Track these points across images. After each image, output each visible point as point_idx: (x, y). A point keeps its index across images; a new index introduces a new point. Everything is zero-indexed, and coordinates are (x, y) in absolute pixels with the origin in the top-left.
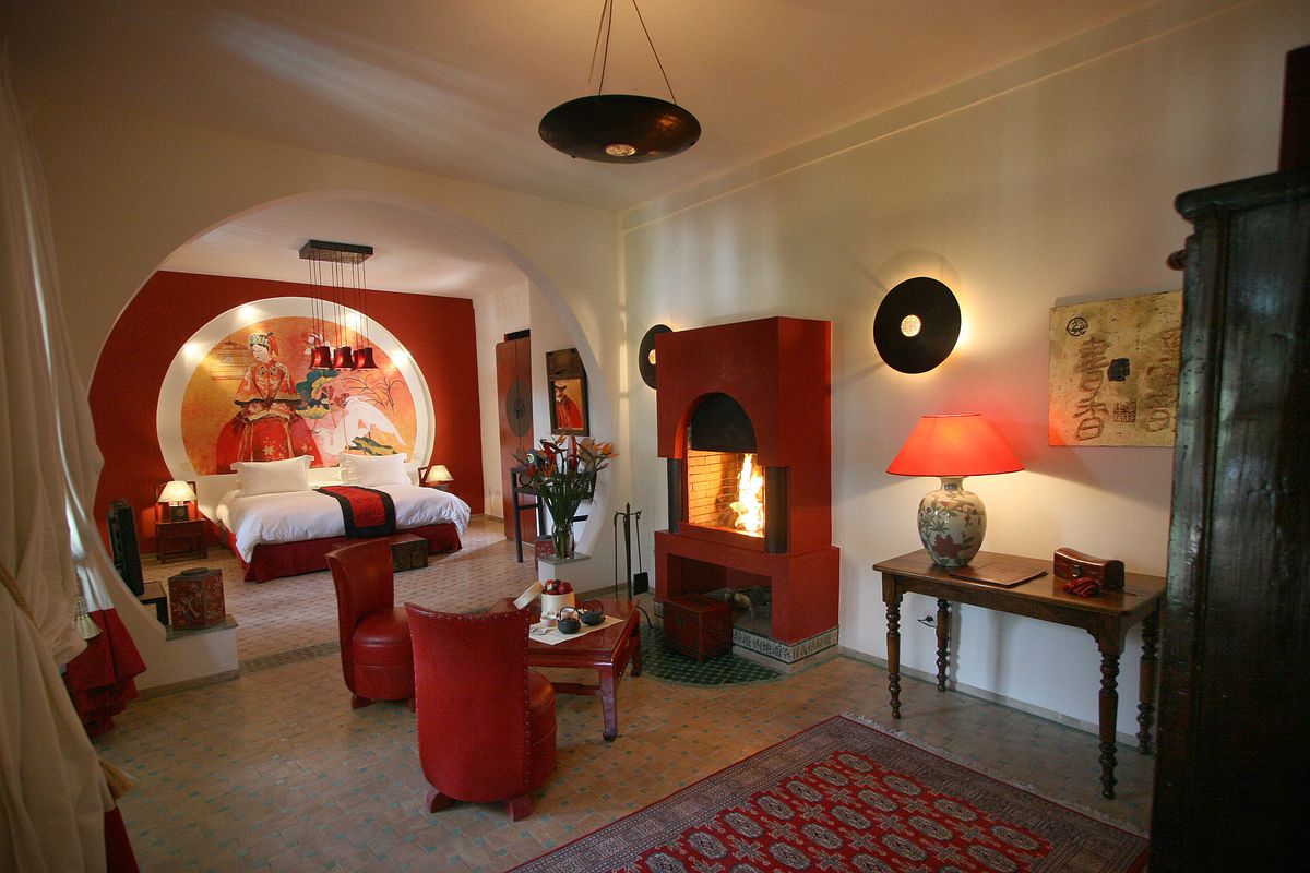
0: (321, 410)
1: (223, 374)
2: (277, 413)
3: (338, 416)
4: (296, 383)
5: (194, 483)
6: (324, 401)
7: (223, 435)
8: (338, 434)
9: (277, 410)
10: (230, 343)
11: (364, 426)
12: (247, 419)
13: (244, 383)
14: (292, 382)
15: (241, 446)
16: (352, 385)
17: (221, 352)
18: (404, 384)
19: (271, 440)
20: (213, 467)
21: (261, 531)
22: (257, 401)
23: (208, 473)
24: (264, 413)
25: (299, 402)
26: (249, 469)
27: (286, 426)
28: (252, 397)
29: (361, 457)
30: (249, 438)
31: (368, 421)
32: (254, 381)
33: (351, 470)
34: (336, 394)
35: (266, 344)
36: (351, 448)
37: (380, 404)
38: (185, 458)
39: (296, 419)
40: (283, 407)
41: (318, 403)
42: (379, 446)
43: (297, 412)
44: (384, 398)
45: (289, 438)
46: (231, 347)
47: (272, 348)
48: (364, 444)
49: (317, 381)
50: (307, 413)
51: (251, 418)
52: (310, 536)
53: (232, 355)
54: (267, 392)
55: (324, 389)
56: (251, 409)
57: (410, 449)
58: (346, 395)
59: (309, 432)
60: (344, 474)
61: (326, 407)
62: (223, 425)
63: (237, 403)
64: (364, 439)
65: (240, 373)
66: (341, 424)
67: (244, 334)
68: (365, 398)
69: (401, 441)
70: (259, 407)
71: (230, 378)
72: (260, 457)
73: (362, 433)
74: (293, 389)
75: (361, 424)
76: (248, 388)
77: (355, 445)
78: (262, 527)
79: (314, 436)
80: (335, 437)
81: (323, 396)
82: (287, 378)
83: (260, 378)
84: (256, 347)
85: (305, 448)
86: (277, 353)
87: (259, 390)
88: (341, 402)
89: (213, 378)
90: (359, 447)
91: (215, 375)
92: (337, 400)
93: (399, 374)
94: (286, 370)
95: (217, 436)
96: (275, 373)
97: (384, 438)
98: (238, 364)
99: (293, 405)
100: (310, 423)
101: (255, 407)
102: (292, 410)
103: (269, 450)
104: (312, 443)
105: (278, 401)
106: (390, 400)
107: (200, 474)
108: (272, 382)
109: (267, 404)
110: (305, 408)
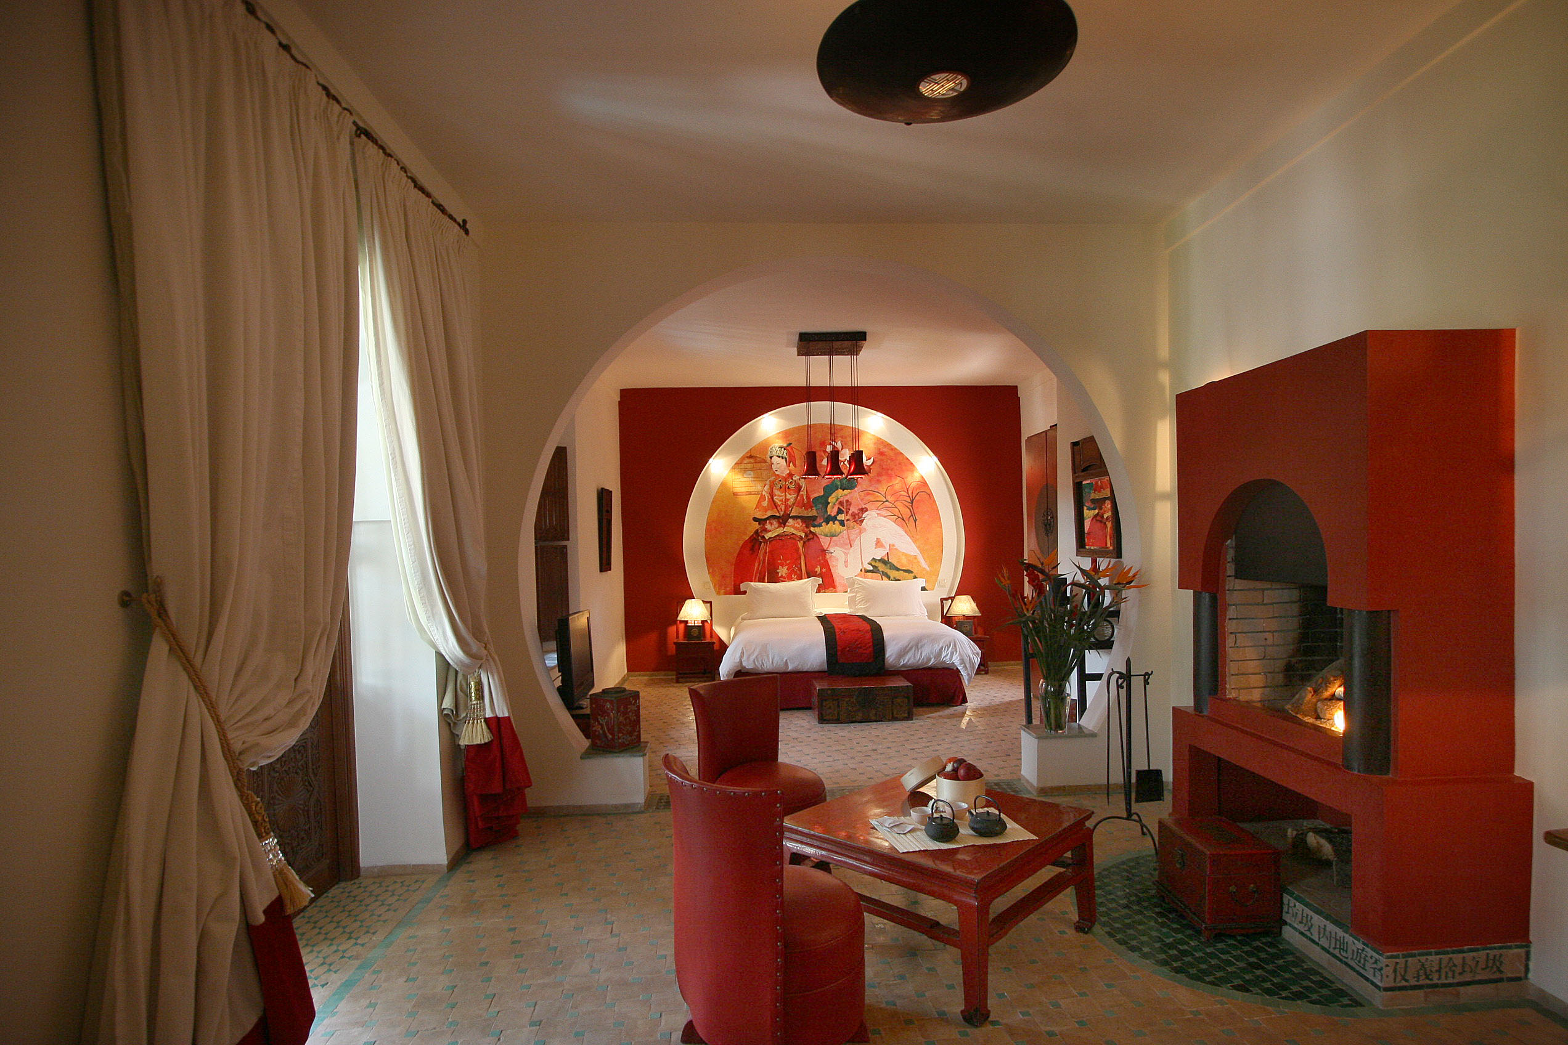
0: (835, 527)
1: (743, 490)
2: (792, 531)
3: (853, 533)
4: (813, 496)
5: (710, 603)
6: (841, 517)
7: (740, 553)
8: (854, 553)
9: (793, 527)
10: (751, 457)
11: (882, 546)
12: (763, 537)
13: (762, 498)
14: (808, 497)
15: (756, 565)
16: (871, 498)
17: (742, 466)
18: (930, 495)
19: (785, 559)
20: (730, 588)
21: (741, 657)
22: (773, 517)
23: (726, 594)
24: (780, 531)
25: (814, 518)
26: (756, 590)
27: (800, 544)
28: (769, 513)
29: (875, 582)
30: (764, 557)
31: (887, 541)
32: (772, 495)
33: (859, 596)
34: (853, 509)
35: (785, 455)
36: (867, 571)
37: (901, 520)
38: (707, 577)
39: (811, 537)
40: (799, 524)
41: (834, 519)
42: (898, 569)
43: (812, 529)
44: (906, 512)
45: (803, 558)
46: (752, 460)
47: (790, 459)
48: (881, 566)
49: (834, 495)
50: (821, 530)
51: (767, 536)
52: (790, 668)
53: (752, 469)
54: (783, 508)
55: (841, 503)
56: (768, 526)
57: (933, 575)
58: (863, 510)
59: (824, 552)
60: (852, 601)
61: (842, 523)
62: (741, 543)
63: (755, 519)
64: (882, 561)
65: (758, 487)
66: (857, 542)
67: (764, 446)
68: (884, 513)
69: (924, 564)
70: (775, 522)
71: (750, 493)
72: (774, 578)
73: (880, 554)
74: (808, 505)
75: (879, 543)
76: (765, 504)
77: (871, 568)
78: (743, 653)
79: (828, 556)
80: (850, 558)
81: (840, 511)
82: (803, 493)
83: (777, 492)
84: (775, 459)
85: (818, 569)
86: (795, 465)
87: (776, 506)
88: (858, 518)
89: (735, 494)
90: (875, 570)
91: (736, 490)
92: (854, 515)
93: (924, 483)
94: (803, 483)
95: (736, 555)
96: (792, 486)
97: (904, 560)
98: (758, 478)
99: (809, 521)
100: (824, 542)
101: (771, 524)
102: (807, 527)
103: (783, 571)
104: (826, 565)
105: (795, 518)
106: (913, 515)
107: (718, 593)
108: (788, 496)
109: (783, 520)
110: (820, 525)
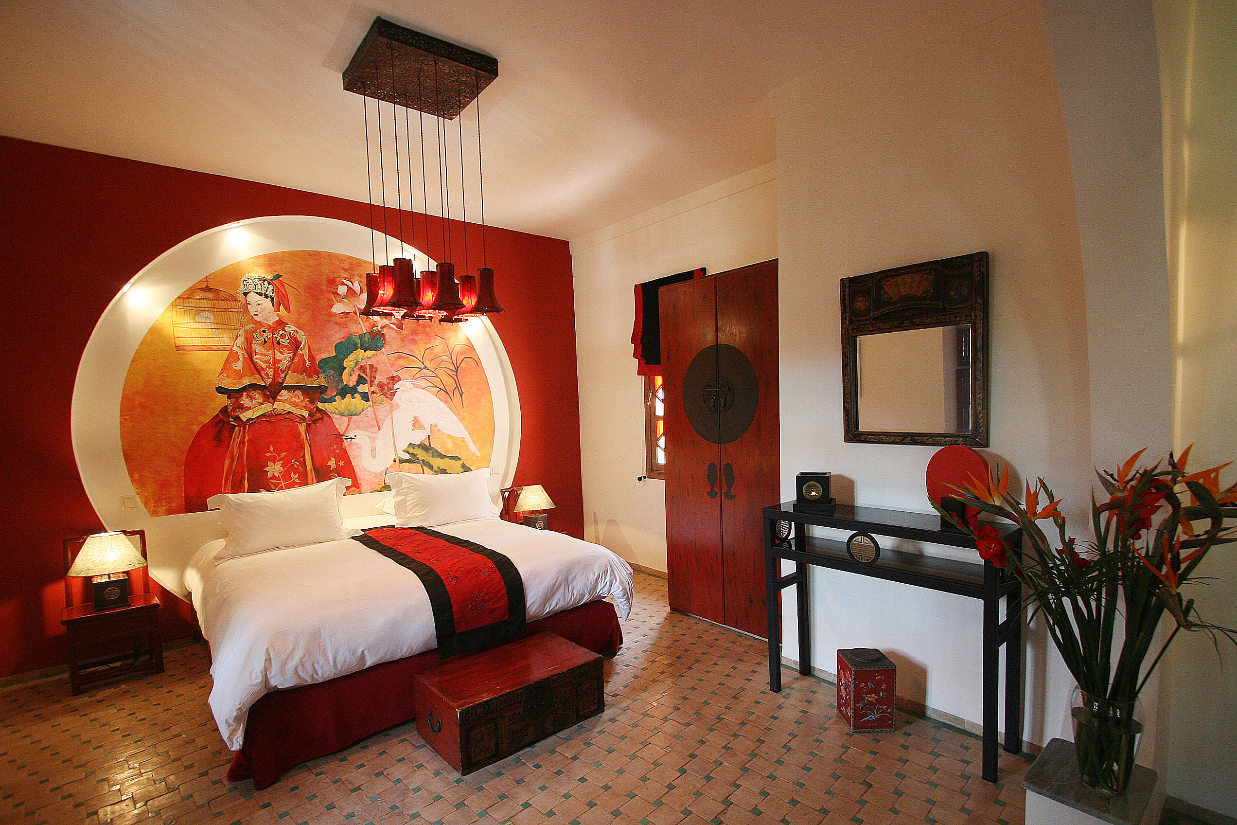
0: (356, 402)
1: (196, 342)
2: (288, 408)
3: (382, 411)
4: (318, 358)
5: (141, 533)
6: (363, 388)
7: (196, 445)
8: (383, 439)
9: (286, 402)
10: (208, 289)
11: (422, 427)
12: (237, 419)
13: (232, 356)
14: (312, 358)
15: (227, 462)
16: (402, 362)
17: (193, 303)
18: (478, 362)
19: (278, 451)
21: (266, 670)
22: (253, 387)
23: (170, 512)
24: (267, 408)
25: (322, 389)
26: (240, 507)
27: (302, 428)
28: (246, 381)
29: (416, 476)
30: (241, 449)
31: (427, 420)
32: (250, 354)
33: (410, 500)
34: (380, 378)
35: (270, 293)
36: (402, 461)
37: (444, 392)
38: (128, 488)
39: (318, 417)
40: (298, 397)
41: (353, 391)
42: (442, 456)
43: (320, 405)
44: (450, 383)
45: (307, 448)
46: (210, 295)
47: (280, 300)
48: (421, 454)
49: (351, 357)
50: (336, 407)
51: (245, 416)
52: (369, 662)
53: (212, 310)
54: (271, 372)
55: (363, 369)
56: (245, 401)
57: (486, 461)
58: (394, 379)
59: (339, 437)
60: (400, 507)
61: (365, 397)
62: (196, 428)
63: (220, 390)
64: (422, 446)
65: (225, 339)
66: (388, 421)
67: (232, 275)
68: (424, 383)
69: (473, 448)
70: (258, 396)
71: (208, 348)
72: (260, 483)
73: (419, 437)
74: (313, 370)
75: (416, 424)
76: (239, 366)
77: (408, 457)
78: (269, 660)
79: (346, 443)
80: (379, 445)
81: (361, 380)
82: (304, 351)
83: (259, 349)
84: (253, 298)
85: (332, 463)
86: (287, 309)
87: (258, 370)
88: (388, 390)
89: (178, 348)
90: (413, 459)
91: (181, 342)
92: (381, 386)
93: (470, 347)
94: (301, 336)
95: (186, 448)
96: (285, 342)
97: (449, 444)
98: (222, 325)
99: (314, 394)
100: (340, 423)
101: (251, 398)
102: (312, 402)
103: (274, 469)
104: (344, 456)
105: (290, 388)
106: (458, 386)
107: (155, 513)
108: (279, 356)
109: (271, 392)
110: (331, 400)
